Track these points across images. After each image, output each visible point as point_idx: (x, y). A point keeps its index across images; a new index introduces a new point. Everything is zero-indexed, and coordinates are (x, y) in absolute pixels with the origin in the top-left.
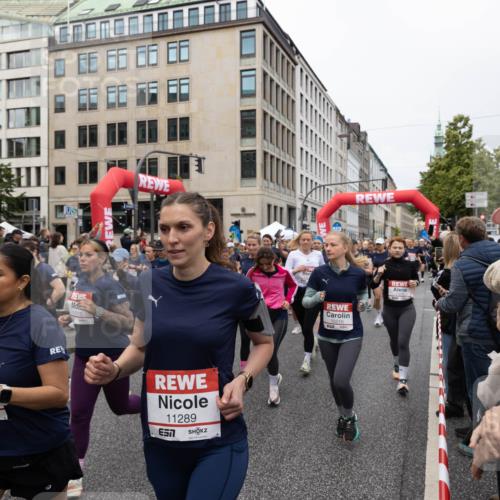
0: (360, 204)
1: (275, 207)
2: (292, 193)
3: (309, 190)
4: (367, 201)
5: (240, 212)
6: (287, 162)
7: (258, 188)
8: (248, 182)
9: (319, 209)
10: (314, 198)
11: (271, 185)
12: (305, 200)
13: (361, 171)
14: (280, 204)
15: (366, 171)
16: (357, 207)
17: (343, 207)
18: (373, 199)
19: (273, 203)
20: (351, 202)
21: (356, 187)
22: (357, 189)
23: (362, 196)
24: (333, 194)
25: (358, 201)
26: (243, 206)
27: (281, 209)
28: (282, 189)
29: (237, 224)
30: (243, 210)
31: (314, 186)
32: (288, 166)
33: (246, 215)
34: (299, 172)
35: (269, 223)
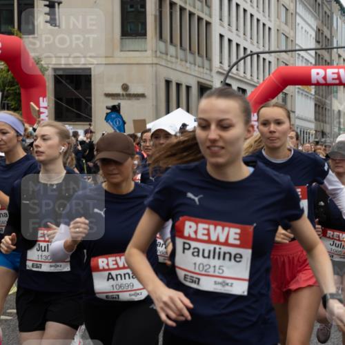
0: (318, 84)
1: (178, 85)
2: (206, 64)
3: (234, 60)
4: (329, 80)
5: (119, 90)
6: (198, 13)
7: (149, 53)
8: (132, 43)
9: (250, 90)
10: (241, 73)
11: (172, 50)
12: (227, 76)
13: (319, 31)
14: (186, 80)
15: (327, 33)
16: (312, 89)
17: (290, 89)
18: (339, 78)
19: (175, 77)
20: (303, 80)
21: (310, 57)
22: (313, 61)
23: (321, 72)
24: (273, 68)
25: (314, 81)
26: (125, 82)
27: (188, 88)
28: (190, 57)
29: (115, 109)
30: (125, 87)
31: (242, 55)
32: (200, 19)
33: (130, 96)
34: (216, 30)
35: (168, 111)
